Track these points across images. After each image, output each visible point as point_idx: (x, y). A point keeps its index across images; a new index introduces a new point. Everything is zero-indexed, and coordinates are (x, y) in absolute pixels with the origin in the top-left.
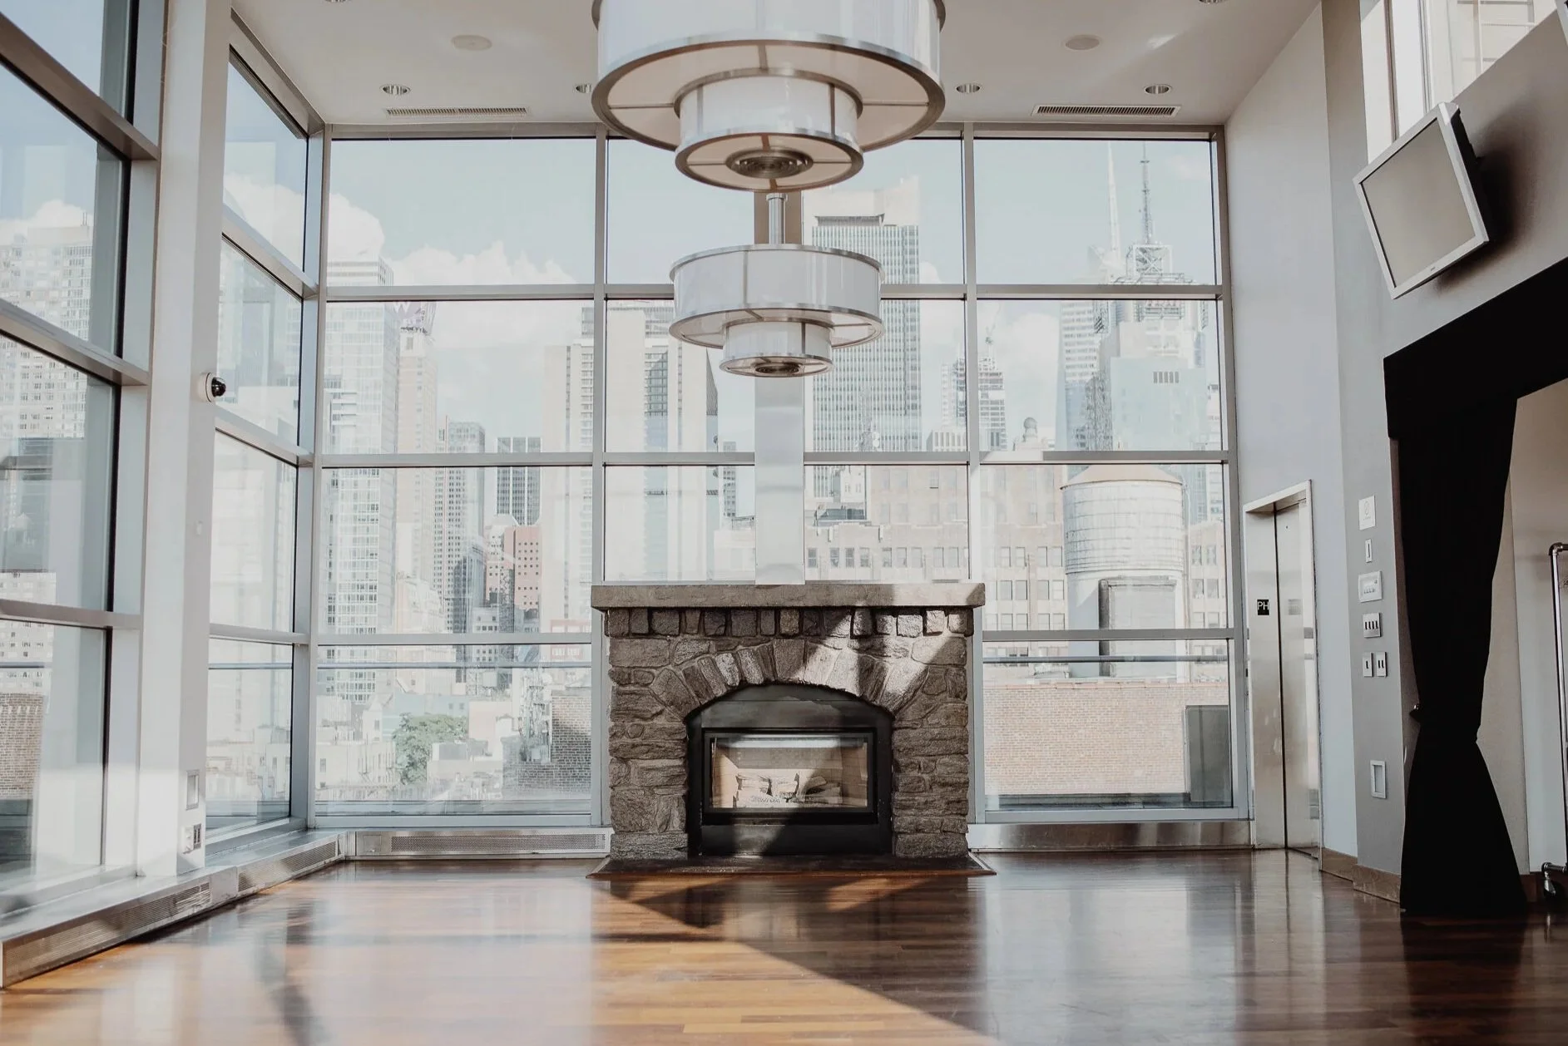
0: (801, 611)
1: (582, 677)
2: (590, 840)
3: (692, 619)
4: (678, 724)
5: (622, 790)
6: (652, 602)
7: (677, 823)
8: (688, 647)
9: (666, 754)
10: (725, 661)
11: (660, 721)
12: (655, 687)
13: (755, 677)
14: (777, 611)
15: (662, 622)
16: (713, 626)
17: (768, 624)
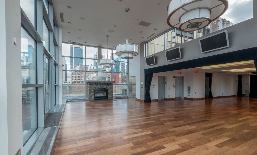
0: (103, 83)
1: (84, 87)
2: (86, 99)
3: (95, 83)
4: (94, 91)
5: (90, 96)
6: (92, 82)
7: (94, 98)
8: (95, 85)
9: (93, 93)
10: (97, 86)
11: (92, 91)
12: (92, 88)
13: (99, 88)
14: (101, 83)
15: (93, 84)
16: (96, 84)
17: (100, 84)
